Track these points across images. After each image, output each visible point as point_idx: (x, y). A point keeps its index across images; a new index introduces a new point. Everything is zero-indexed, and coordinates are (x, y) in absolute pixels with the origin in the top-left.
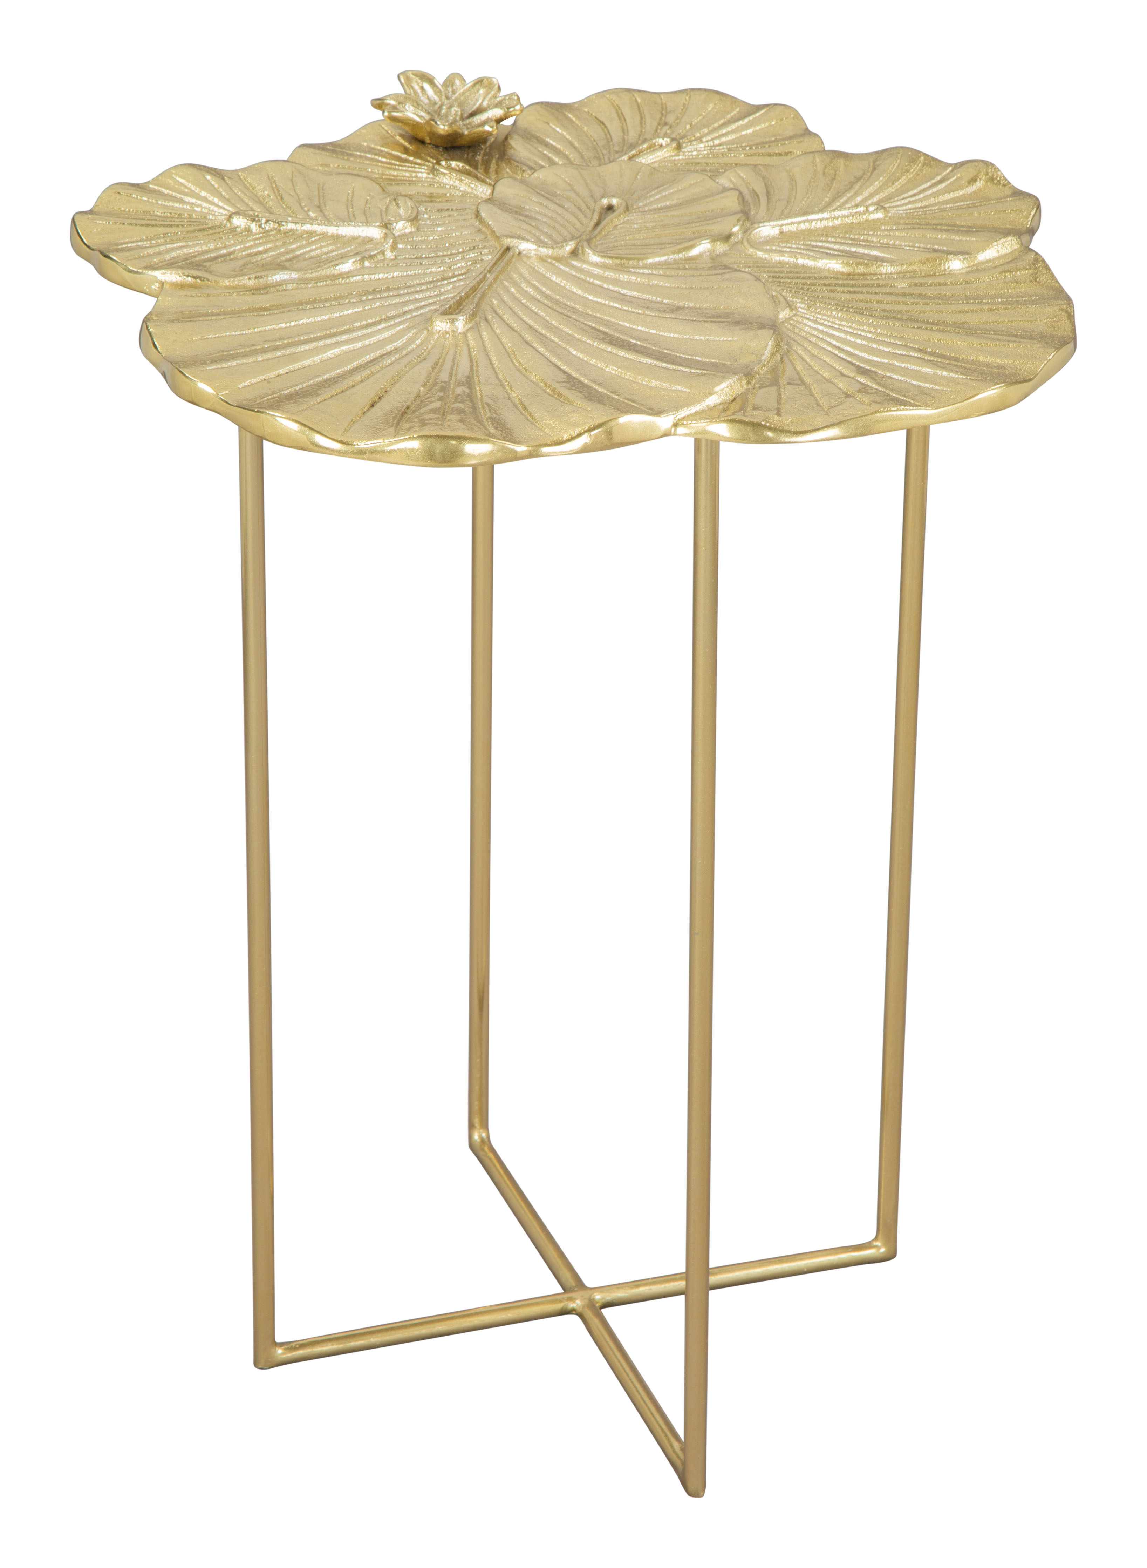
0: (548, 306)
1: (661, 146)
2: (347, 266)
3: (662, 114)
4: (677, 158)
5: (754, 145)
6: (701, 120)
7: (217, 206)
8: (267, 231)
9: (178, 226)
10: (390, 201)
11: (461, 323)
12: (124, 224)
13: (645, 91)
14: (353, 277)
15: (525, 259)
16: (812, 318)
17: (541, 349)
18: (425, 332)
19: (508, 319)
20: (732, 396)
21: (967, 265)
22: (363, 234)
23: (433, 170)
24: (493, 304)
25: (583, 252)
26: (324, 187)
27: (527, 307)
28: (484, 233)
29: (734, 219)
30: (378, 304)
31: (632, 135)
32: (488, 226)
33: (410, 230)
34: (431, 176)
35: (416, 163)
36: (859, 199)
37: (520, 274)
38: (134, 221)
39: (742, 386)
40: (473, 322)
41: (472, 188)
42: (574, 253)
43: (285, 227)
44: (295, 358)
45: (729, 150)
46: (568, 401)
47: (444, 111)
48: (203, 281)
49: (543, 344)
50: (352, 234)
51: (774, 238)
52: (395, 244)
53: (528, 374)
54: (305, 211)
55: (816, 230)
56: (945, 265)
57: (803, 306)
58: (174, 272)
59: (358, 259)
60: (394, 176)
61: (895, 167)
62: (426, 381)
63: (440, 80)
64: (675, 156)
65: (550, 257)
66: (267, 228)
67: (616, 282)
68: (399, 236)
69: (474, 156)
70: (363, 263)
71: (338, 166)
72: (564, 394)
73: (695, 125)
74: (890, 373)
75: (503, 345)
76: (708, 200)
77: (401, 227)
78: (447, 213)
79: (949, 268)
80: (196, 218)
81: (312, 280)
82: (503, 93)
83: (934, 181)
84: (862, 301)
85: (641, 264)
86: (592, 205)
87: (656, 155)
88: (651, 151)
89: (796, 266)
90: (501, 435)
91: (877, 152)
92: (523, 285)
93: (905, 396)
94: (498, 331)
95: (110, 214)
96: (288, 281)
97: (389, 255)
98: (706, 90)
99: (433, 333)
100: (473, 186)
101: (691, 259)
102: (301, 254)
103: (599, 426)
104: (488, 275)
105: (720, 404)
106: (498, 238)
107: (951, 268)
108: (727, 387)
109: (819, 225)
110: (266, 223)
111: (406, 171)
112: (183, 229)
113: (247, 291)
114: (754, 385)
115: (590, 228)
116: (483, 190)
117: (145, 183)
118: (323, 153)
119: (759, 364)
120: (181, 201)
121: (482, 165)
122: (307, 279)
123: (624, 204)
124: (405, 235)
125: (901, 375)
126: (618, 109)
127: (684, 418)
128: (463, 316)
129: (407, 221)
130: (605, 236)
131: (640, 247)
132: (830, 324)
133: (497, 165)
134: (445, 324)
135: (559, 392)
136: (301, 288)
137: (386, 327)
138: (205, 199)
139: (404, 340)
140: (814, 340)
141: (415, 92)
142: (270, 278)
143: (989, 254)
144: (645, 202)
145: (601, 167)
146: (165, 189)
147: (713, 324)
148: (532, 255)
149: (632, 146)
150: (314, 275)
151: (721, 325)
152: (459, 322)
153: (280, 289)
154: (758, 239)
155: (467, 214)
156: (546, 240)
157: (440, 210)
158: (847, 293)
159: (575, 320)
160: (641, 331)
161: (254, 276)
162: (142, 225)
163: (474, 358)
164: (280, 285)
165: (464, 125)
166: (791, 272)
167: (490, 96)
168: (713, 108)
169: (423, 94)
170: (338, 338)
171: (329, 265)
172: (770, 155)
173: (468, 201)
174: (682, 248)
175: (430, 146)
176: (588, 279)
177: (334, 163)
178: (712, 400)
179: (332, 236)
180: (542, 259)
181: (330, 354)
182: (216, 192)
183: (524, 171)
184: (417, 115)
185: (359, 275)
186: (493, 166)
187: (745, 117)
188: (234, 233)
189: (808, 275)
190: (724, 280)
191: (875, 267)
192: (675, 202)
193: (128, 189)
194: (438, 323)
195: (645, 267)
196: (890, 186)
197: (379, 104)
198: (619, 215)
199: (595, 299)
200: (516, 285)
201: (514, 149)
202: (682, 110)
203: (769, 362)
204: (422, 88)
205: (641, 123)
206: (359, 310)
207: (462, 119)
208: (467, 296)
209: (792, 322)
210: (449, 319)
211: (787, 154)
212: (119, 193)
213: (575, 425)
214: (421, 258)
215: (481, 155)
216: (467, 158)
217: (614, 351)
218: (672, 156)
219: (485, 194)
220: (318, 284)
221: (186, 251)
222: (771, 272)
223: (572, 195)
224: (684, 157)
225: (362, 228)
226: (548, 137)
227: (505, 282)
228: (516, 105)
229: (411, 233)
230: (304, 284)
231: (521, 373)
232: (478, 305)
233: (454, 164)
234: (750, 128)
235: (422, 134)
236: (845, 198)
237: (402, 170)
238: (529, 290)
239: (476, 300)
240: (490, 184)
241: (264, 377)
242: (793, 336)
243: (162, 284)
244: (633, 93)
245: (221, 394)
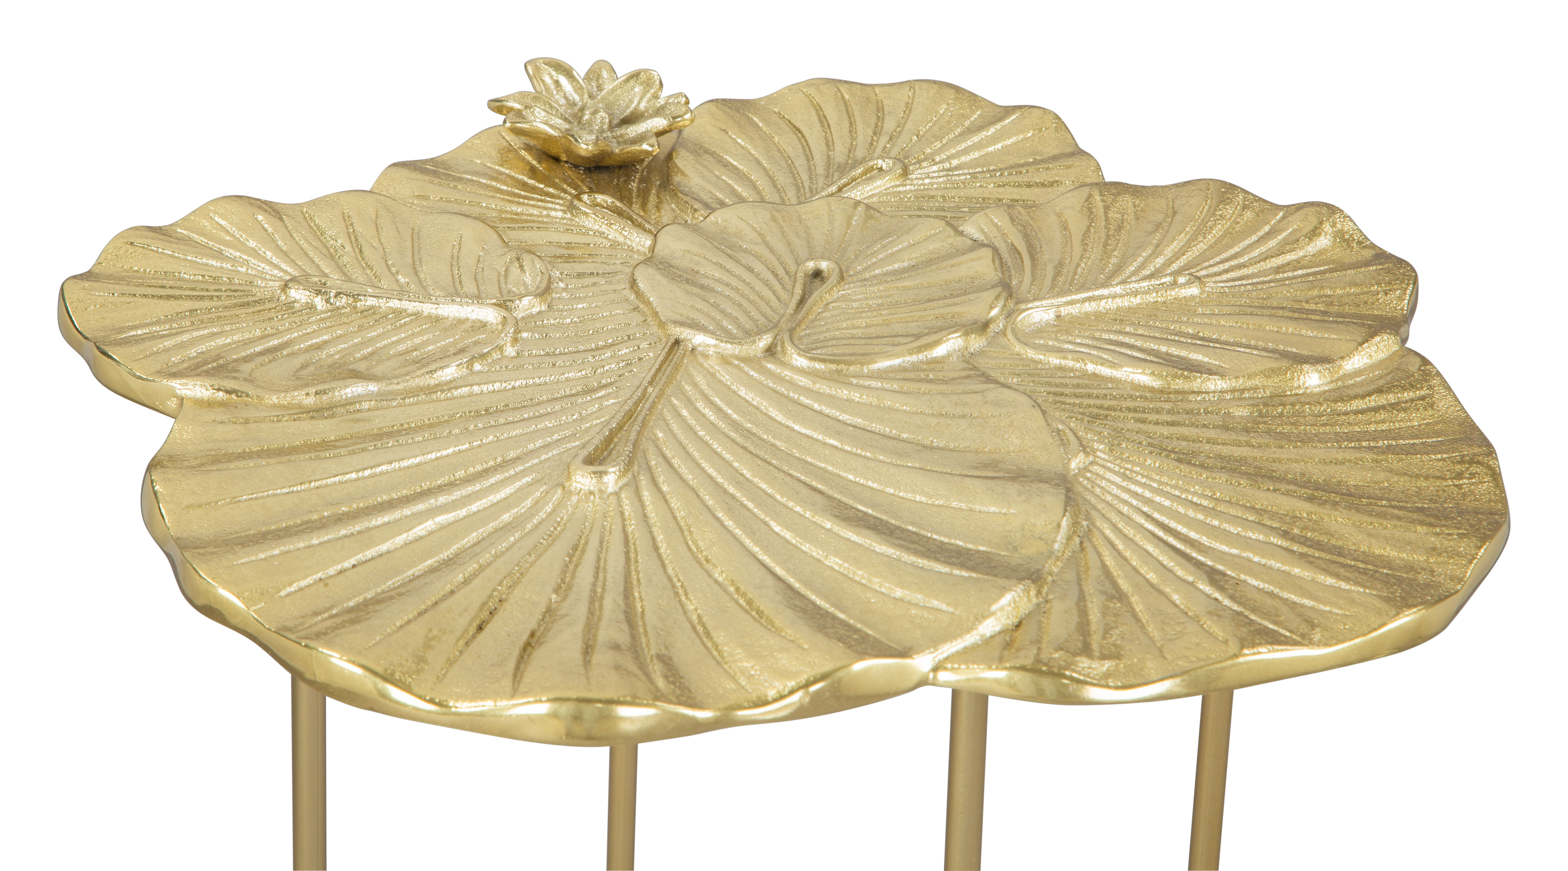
0: (736, 443)
1: (881, 169)
2: (450, 372)
3: (878, 117)
4: (902, 189)
5: (1006, 168)
6: (930, 128)
7: (270, 263)
8: (338, 308)
9: (211, 298)
10: (511, 261)
11: (611, 479)
12: (135, 295)
13: (853, 83)
14: (456, 388)
15: (701, 359)
16: (1117, 469)
17: (729, 523)
18: (559, 491)
19: (679, 466)
20: (1017, 617)
21: (1329, 379)
22: (473, 317)
23: (571, 208)
24: (658, 439)
25: (783, 351)
26: (421, 234)
27: (706, 443)
28: (643, 314)
29: (990, 295)
30: (491, 438)
31: (839, 153)
32: (648, 303)
33: (538, 309)
34: (569, 216)
35: (547, 194)
36: (1160, 261)
37: (695, 385)
38: (150, 291)
39: (1030, 601)
40: (630, 475)
41: (625, 237)
42: (770, 351)
43: (363, 303)
44: (366, 538)
45: (974, 176)
46: (773, 626)
47: (586, 117)
48: (241, 396)
49: (729, 511)
50: (457, 315)
51: (1048, 324)
52: (517, 331)
53: (709, 567)
54: (392, 274)
55: (1106, 313)
56: (1299, 379)
57: (1102, 447)
58: (198, 383)
59: (465, 360)
60: (517, 214)
61: (1205, 211)
62: (559, 581)
63: (581, 70)
64: (899, 186)
65: (737, 358)
66: (338, 304)
67: (830, 399)
68: (523, 318)
69: (627, 182)
70: (472, 366)
71: (441, 198)
72: (766, 613)
73: (923, 136)
74: (1245, 574)
75: (673, 513)
76: (951, 262)
77: (527, 305)
78: (591, 280)
79: (1304, 384)
80: (239, 284)
81: (397, 394)
82: (666, 93)
83: (1260, 233)
84: (1186, 439)
85: (866, 371)
86: (793, 268)
87: (875, 185)
88: (867, 179)
89: (1085, 374)
90: (674, 691)
91: (1176, 185)
92: (700, 405)
93: (1275, 623)
94: (665, 488)
95: (118, 279)
96: (363, 396)
97: (510, 351)
98: (935, 82)
99: (571, 493)
100: (626, 234)
101: (935, 361)
102: (385, 347)
103: (823, 677)
104: (650, 390)
105: (1000, 633)
106: (662, 325)
107: (1307, 385)
108: (1010, 605)
109: (1112, 304)
110: (336, 296)
111: (533, 206)
112: (219, 303)
113: (302, 413)
114: (1047, 595)
115: (790, 311)
116: (640, 241)
117: (171, 225)
118: (420, 176)
119: (1049, 558)
120: (219, 255)
121: (638, 196)
122: (390, 393)
123: (837, 270)
124: (531, 316)
125: (1263, 581)
126: (818, 109)
127: (946, 659)
128: (613, 466)
129: (535, 296)
130: (814, 321)
131: (863, 342)
132: (1144, 480)
133: (658, 197)
134: (589, 480)
135: (759, 607)
136: (383, 408)
137: (502, 481)
138: (254, 253)
139: (528, 503)
140: (1125, 509)
141: (547, 89)
142: (337, 393)
143: (1357, 361)
144: (865, 265)
145: (802, 206)
146: (197, 234)
147: (975, 481)
148: (711, 353)
149: (843, 169)
150: (400, 387)
151: (991, 483)
152: (609, 476)
153: (352, 410)
154: (1026, 327)
155: (619, 281)
156: (730, 327)
157: (580, 275)
158: (1163, 424)
159: (775, 467)
160: (872, 488)
161: (314, 391)
162: (161, 297)
163: (631, 536)
164: (351, 404)
165: (614, 137)
166: (1078, 386)
167: (649, 95)
168: (946, 110)
169: (557, 91)
170: (432, 502)
171: (422, 371)
172: (1029, 186)
173: (619, 256)
174: (923, 346)
175: (566, 165)
176: (791, 394)
177: (436, 191)
178: (989, 627)
179: (429, 317)
180: (725, 360)
181: (420, 530)
182: (269, 240)
183: (696, 210)
184: (551, 126)
185: (466, 386)
186: (653, 199)
187: (991, 123)
188: (290, 311)
189: (1104, 392)
190: (986, 402)
191: (1199, 380)
192: (906, 264)
193: (146, 237)
194: (578, 478)
195: (872, 376)
196: (1200, 242)
197: (497, 105)
198: (832, 288)
199: (804, 431)
200: (690, 403)
201: (683, 173)
202: (905, 111)
203: (1064, 552)
204: (557, 83)
205: (850, 132)
206: (464, 447)
207: (611, 128)
208: (620, 427)
209: (1089, 475)
210: (595, 473)
211: (1052, 184)
212: (132, 243)
213: (786, 674)
214: (554, 354)
215: (637, 180)
216: (618, 184)
217: (836, 529)
218: (896, 186)
219: (643, 247)
220: (407, 400)
221: (220, 341)
222: (1049, 384)
223: (761, 250)
224: (912, 188)
225: (470, 309)
226: (727, 152)
227: (673, 399)
228: (685, 113)
229: (540, 313)
230: (386, 400)
231: (700, 564)
232: (636, 444)
233: (600, 198)
234: (998, 143)
235: (556, 150)
236: (1140, 259)
237: (528, 205)
238: (708, 412)
239: (633, 436)
240: (650, 231)
241: (320, 575)
242: (1093, 500)
243: (181, 399)
244: (839, 85)
245: (253, 608)
